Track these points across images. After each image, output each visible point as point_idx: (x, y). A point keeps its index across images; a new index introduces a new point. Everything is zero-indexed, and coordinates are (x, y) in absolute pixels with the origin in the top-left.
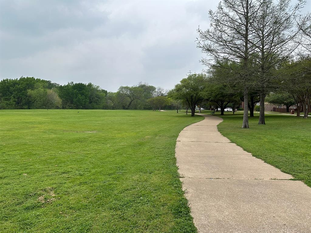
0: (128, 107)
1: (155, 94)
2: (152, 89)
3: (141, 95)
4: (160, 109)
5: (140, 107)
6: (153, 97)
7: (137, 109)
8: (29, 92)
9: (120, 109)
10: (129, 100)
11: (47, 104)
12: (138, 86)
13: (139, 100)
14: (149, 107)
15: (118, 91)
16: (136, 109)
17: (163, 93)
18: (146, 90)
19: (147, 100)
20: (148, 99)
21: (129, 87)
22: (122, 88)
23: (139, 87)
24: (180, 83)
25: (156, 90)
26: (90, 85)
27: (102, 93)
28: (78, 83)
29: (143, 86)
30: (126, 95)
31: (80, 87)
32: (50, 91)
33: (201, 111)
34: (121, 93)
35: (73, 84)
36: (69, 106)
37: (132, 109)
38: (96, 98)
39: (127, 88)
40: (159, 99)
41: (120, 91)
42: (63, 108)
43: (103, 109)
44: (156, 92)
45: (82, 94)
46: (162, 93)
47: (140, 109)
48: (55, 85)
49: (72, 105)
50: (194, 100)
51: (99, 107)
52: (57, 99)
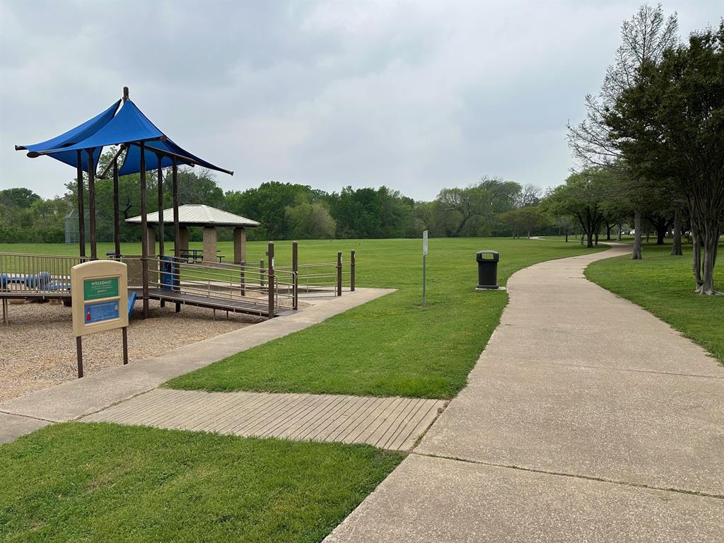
0: (459, 231)
1: (519, 201)
2: (514, 188)
3: (486, 205)
4: (529, 235)
5: (484, 230)
6: (515, 209)
7: (478, 237)
8: (288, 210)
9: (441, 237)
10: (460, 216)
11: (312, 231)
12: (478, 185)
13: (482, 216)
14: (505, 230)
15: (436, 199)
16: (474, 235)
17: (539, 198)
18: (499, 193)
19: (502, 216)
20: (503, 214)
21: (459, 190)
22: (445, 193)
23: (482, 187)
24: (565, 183)
25: (523, 191)
26: (383, 190)
27: (404, 206)
28: (362, 188)
29: (489, 185)
30: (454, 206)
31: (366, 195)
32: (317, 207)
33: (622, 237)
34: (444, 204)
35: (352, 191)
36: (348, 234)
37: (465, 236)
38: (394, 217)
39: (456, 191)
40: (528, 213)
41: (441, 198)
42: (338, 237)
43: (406, 238)
44: (521, 195)
45: (370, 210)
46: (537, 198)
47: (484, 235)
48: (318, 194)
49: (353, 231)
50: (592, 216)
51: (398, 233)
52: (329, 222)
